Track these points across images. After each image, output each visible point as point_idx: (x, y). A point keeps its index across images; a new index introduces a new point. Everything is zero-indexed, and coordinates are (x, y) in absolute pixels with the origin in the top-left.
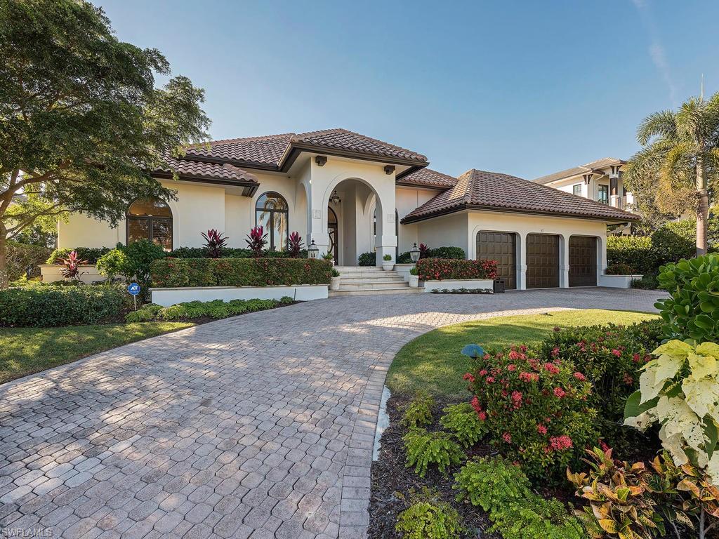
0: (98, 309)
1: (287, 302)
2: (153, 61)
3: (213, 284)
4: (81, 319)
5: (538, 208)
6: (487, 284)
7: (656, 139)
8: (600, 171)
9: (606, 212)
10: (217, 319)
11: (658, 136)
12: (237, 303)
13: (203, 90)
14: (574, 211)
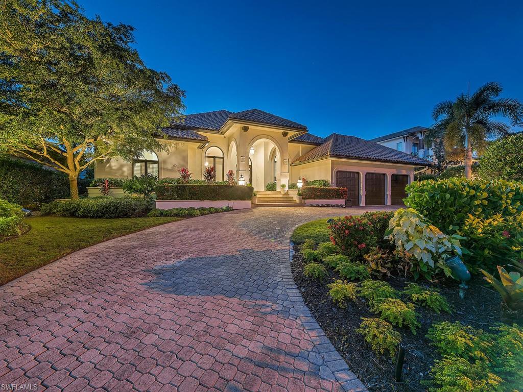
0: (134, 210)
1: (229, 209)
2: (163, 78)
3: (188, 199)
4: (126, 215)
5: (372, 157)
6: (342, 202)
7: (444, 117)
8: (413, 134)
9: (415, 161)
10: (195, 216)
11: (444, 115)
12: (202, 209)
13: (185, 91)
14: (394, 159)
